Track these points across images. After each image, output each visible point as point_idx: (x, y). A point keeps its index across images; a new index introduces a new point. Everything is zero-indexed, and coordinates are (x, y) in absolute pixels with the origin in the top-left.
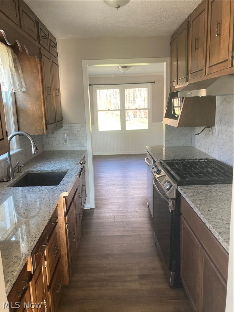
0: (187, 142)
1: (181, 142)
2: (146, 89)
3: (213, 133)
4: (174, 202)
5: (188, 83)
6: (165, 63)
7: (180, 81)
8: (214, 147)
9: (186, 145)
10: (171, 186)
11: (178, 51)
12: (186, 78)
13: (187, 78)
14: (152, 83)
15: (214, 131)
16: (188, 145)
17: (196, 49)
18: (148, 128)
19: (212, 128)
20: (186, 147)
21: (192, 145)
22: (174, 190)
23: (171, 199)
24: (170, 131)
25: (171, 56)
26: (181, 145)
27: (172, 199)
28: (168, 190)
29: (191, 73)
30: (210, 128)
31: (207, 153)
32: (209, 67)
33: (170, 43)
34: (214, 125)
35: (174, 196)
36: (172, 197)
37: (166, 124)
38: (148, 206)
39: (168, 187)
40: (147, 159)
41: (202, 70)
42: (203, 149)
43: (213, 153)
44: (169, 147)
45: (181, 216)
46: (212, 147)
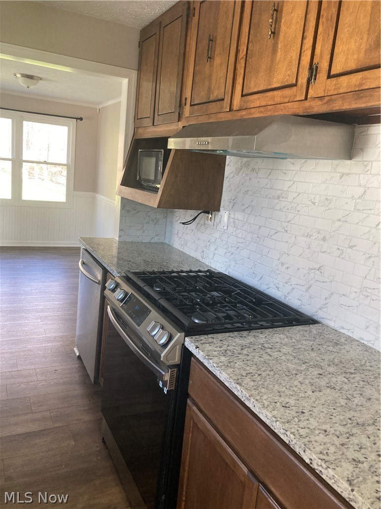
0: (157, 235)
1: (147, 235)
2: (66, 129)
3: (215, 223)
4: (176, 371)
5: (180, 125)
6: (125, 81)
7: (161, 118)
8: (216, 249)
9: (156, 240)
10: (170, 338)
11: (160, 59)
12: (177, 114)
13: (179, 114)
14: (77, 119)
15: (217, 220)
16: (161, 241)
17: (209, 57)
18: (66, 200)
19: (213, 215)
20: (156, 243)
21: (166, 241)
22: (178, 346)
23: (168, 366)
24: (128, 211)
25: (139, 70)
26: (146, 240)
27: (171, 367)
28: (165, 345)
29: (191, 105)
30: (209, 214)
31: (199, 258)
32: (242, 96)
33: (139, 43)
34: (219, 210)
35: (176, 360)
36: (171, 362)
37: (122, 199)
38: (79, 357)
39: (163, 341)
40: (83, 263)
41: (223, 100)
42: (191, 251)
43: (213, 259)
44: (125, 243)
45: (189, 401)
46: (212, 248)
